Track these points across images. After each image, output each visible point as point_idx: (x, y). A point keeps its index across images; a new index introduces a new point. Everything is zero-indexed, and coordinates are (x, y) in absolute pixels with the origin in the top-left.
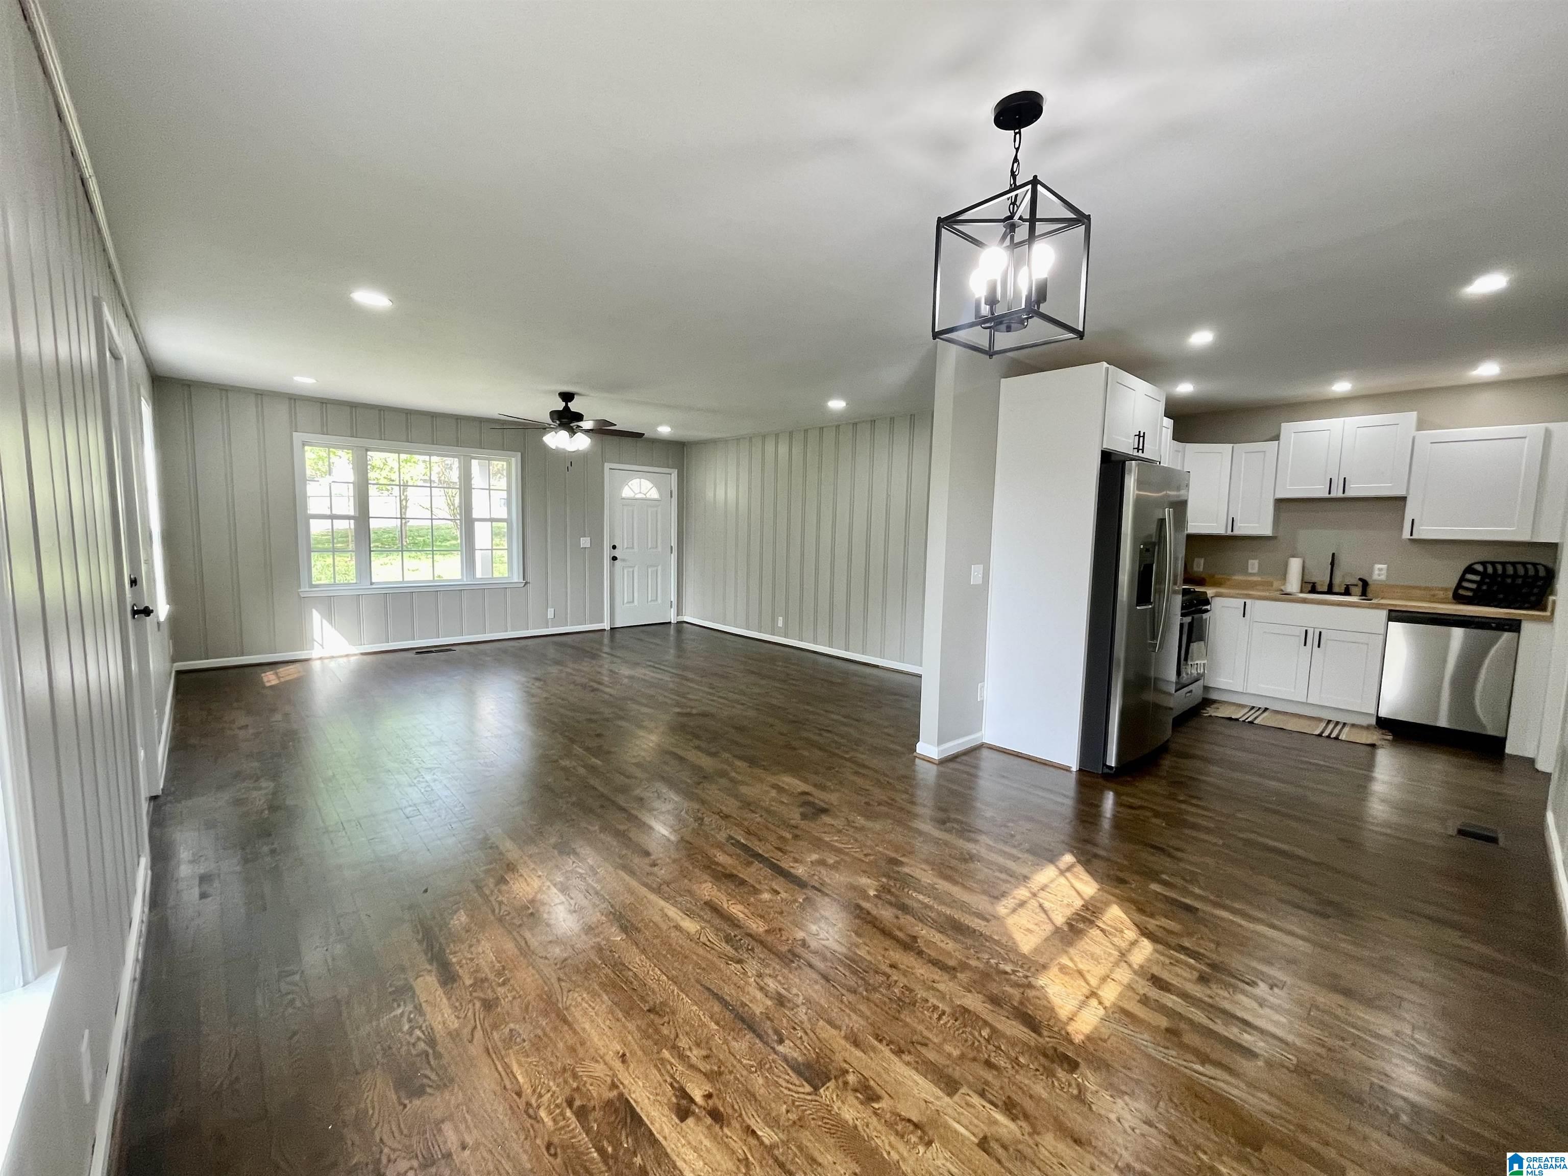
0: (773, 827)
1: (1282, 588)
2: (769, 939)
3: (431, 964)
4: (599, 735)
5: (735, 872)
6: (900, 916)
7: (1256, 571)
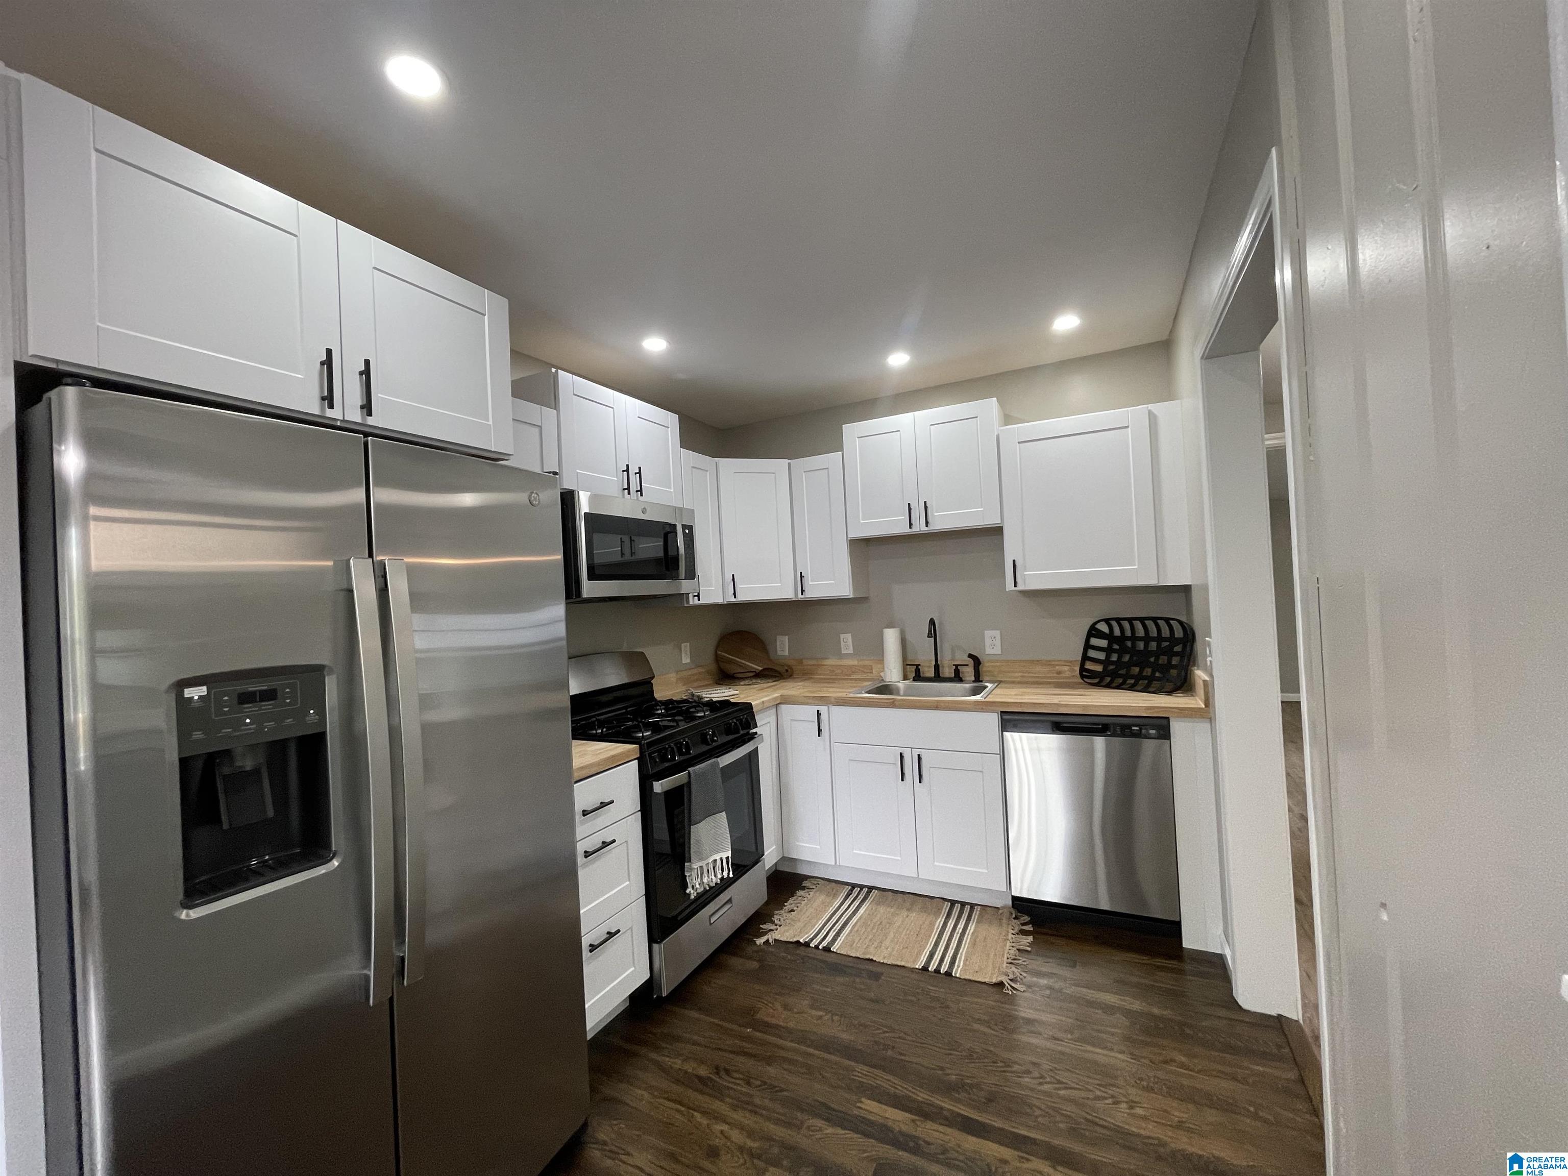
7: (851, 651)
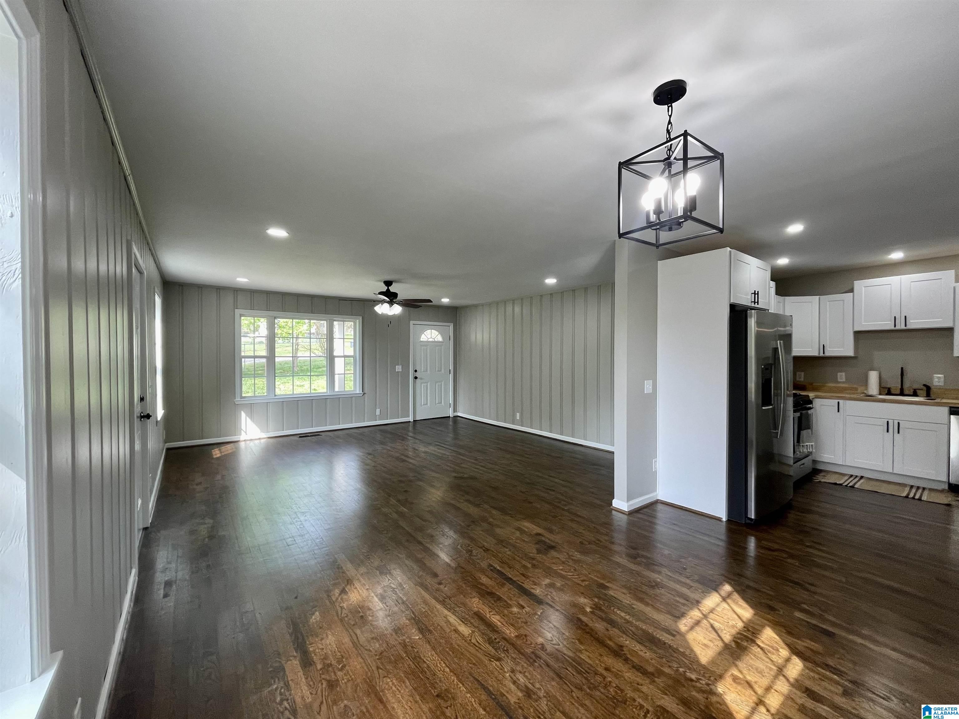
0: (518, 558)
1: (865, 392)
2: (519, 642)
3: (296, 652)
4: (406, 491)
5: (494, 591)
6: (609, 629)
7: (844, 380)
